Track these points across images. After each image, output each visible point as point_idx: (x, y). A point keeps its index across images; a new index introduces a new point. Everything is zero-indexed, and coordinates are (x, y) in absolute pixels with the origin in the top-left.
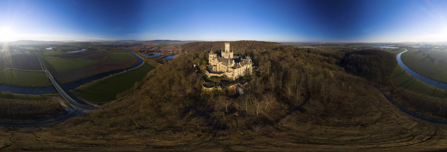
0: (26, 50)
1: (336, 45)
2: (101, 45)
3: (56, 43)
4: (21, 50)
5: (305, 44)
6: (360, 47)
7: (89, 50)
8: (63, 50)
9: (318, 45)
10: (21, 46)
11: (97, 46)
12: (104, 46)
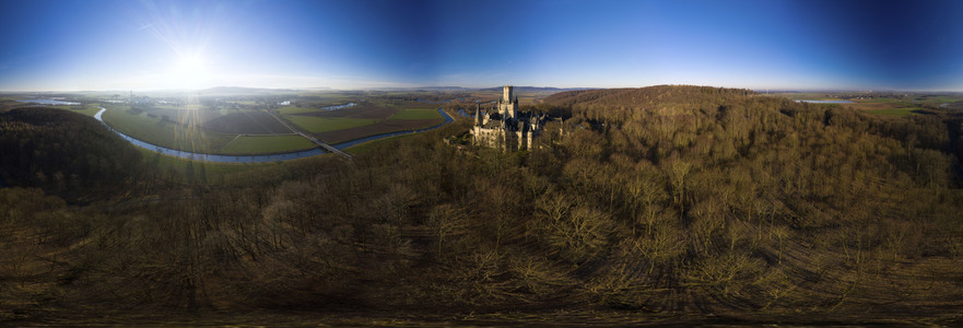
0: (242, 106)
1: (896, 97)
2: (385, 97)
3: (295, 93)
4: (233, 106)
5: (827, 95)
6: (954, 101)
7: (362, 105)
8: (314, 106)
9: (855, 96)
10: (231, 99)
11: (377, 98)
12: (392, 98)
